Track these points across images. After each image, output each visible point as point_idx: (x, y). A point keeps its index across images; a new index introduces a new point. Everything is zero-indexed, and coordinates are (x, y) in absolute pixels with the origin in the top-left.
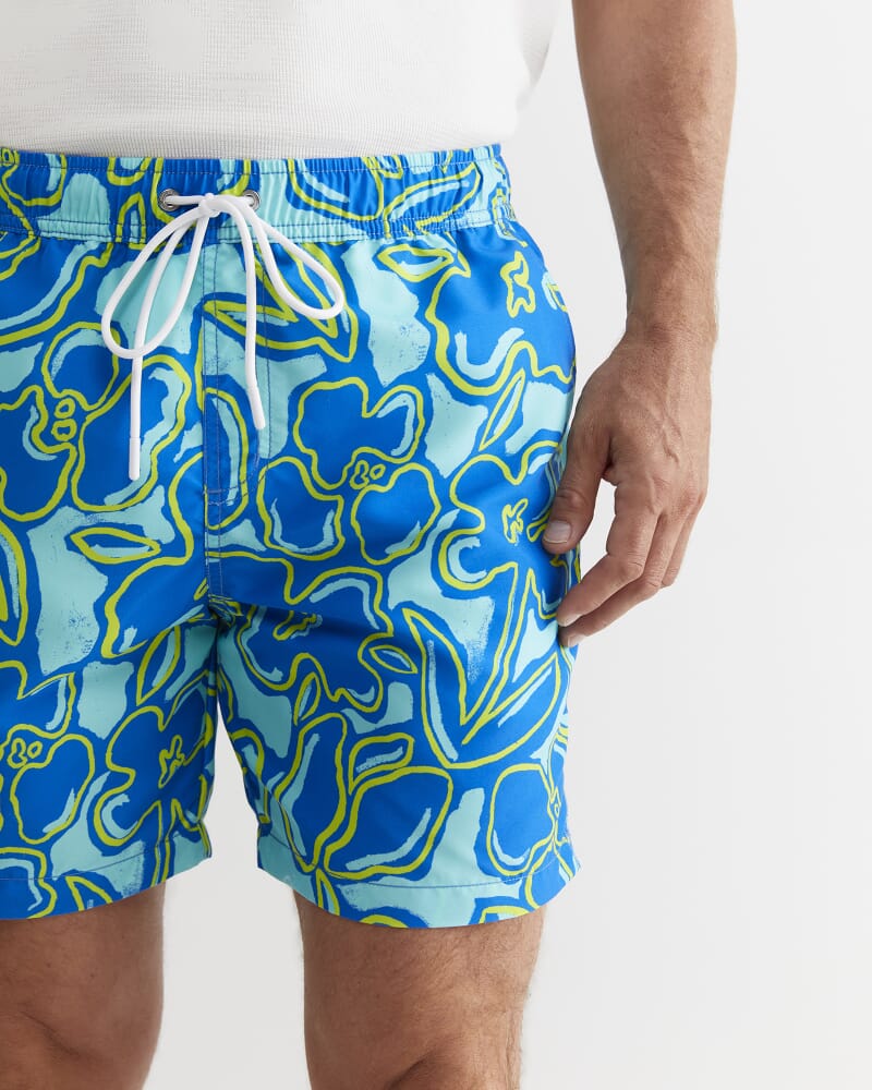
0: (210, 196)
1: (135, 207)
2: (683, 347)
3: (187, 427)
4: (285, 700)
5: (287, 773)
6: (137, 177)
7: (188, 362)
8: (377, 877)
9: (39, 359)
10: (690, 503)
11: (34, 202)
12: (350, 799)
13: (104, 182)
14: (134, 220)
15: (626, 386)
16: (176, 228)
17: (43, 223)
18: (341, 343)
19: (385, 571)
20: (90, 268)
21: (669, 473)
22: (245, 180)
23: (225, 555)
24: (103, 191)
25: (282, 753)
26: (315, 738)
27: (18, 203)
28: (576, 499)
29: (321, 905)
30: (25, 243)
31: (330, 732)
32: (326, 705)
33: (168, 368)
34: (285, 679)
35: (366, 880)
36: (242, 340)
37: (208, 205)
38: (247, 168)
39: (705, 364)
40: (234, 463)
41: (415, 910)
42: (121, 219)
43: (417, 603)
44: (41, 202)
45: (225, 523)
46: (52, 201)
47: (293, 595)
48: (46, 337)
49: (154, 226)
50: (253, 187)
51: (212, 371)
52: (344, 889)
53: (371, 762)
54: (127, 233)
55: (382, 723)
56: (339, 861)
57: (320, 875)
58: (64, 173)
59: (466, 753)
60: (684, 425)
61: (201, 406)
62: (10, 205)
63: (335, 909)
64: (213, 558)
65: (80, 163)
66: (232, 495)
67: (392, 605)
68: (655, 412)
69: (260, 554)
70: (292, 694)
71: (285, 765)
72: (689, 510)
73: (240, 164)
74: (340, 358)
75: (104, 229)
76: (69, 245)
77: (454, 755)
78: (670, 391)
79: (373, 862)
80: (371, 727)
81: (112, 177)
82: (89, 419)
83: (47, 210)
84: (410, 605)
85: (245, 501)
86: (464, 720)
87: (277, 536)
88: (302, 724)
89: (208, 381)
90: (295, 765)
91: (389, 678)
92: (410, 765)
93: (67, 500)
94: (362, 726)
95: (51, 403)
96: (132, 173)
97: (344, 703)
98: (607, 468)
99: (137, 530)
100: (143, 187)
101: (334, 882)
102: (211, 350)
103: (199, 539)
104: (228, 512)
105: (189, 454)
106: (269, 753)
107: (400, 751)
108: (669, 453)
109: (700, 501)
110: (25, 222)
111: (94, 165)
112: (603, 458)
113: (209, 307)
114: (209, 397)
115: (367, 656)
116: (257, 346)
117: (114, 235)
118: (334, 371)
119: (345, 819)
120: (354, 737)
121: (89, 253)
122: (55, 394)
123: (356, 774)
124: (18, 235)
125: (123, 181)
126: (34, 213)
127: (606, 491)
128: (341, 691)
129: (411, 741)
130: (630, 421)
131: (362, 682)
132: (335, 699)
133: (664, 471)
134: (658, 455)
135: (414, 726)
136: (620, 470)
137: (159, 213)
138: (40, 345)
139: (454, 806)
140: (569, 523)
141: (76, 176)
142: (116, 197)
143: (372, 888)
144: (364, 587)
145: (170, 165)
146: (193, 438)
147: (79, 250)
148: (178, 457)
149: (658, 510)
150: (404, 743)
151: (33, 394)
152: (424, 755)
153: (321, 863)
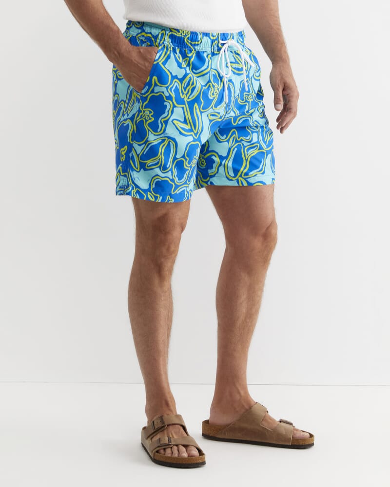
0: (227, 41)
1: (216, 44)
4: (226, 143)
5: (227, 159)
6: (216, 37)
8: (256, 175)
9: (209, 77)
11: (194, 43)
12: (247, 160)
13: (210, 38)
14: (215, 46)
17: (196, 48)
24: (209, 40)
25: (225, 155)
26: (236, 149)
27: (190, 43)
29: (241, 185)
30: (193, 52)
31: (239, 147)
32: (237, 141)
34: (226, 138)
35: (254, 176)
42: (213, 47)
44: (197, 43)
45: (229, 112)
46: (199, 43)
47: (234, 123)
49: (219, 47)
51: (229, 79)
53: (250, 151)
54: (214, 49)
55: (251, 143)
56: (246, 174)
57: (240, 178)
58: (202, 37)
59: (267, 147)
62: (188, 44)
63: (246, 184)
64: (225, 120)
66: (231, 106)
70: (228, 141)
71: (226, 157)
76: (203, 53)
79: (254, 172)
80: (249, 144)
83: (198, 45)
86: (265, 140)
87: (238, 113)
88: (232, 147)
89: (229, 81)
90: (230, 156)
91: (252, 133)
92: (259, 150)
93: (212, 108)
94: (246, 144)
97: (242, 140)
101: (245, 179)
103: (225, 116)
104: (230, 109)
106: (220, 156)
107: (256, 148)
110: (192, 47)
111: (208, 35)
114: (229, 84)
119: (246, 164)
120: (244, 147)
122: (214, 85)
123: (247, 154)
124: (190, 50)
125: (214, 38)
126: (194, 45)
128: (241, 138)
129: (258, 145)
131: (247, 134)
132: (239, 140)
135: (258, 142)
137: (219, 45)
138: (209, 74)
139: (266, 158)
143: (256, 177)
145: (221, 34)
147: (206, 54)
150: (257, 146)
151: (210, 85)
153: (241, 176)
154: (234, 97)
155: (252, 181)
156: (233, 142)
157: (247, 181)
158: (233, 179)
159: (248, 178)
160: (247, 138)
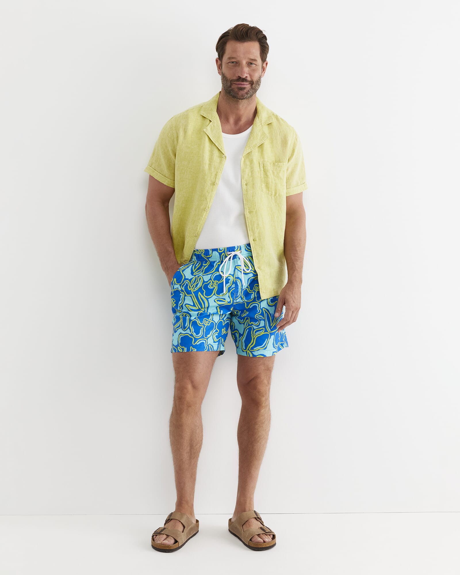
1: (223, 255)
3: (233, 284)
5: (243, 336)
6: (223, 251)
7: (233, 275)
8: (259, 350)
9: (211, 277)
10: (297, 309)
11: (208, 256)
12: (254, 339)
13: (218, 252)
14: (223, 257)
15: (287, 291)
17: (210, 259)
22: (239, 249)
23: (237, 303)
24: (218, 253)
25: (242, 333)
26: (248, 330)
27: (205, 257)
28: (279, 309)
29: (248, 356)
30: (208, 263)
32: (249, 325)
33: (230, 277)
34: (243, 322)
36: (241, 272)
37: (233, 253)
38: (239, 247)
40: (239, 290)
41: (265, 354)
42: (221, 257)
44: (209, 256)
45: (237, 299)
46: (210, 256)
47: (247, 307)
48: (212, 273)
49: (226, 257)
50: (241, 249)
51: (236, 276)
52: (253, 352)
53: (257, 333)
54: (223, 259)
55: (259, 327)
56: (252, 348)
57: (248, 351)
58: (212, 251)
60: (296, 297)
61: (235, 282)
62: (204, 258)
63: (251, 356)
64: (235, 304)
66: (238, 294)
67: (261, 308)
68: (291, 295)
69: (242, 302)
70: (244, 324)
71: (242, 335)
72: (297, 310)
75: (219, 259)
76: (214, 262)
78: (294, 292)
79: (258, 348)
80: (257, 327)
81: (219, 251)
82: (218, 284)
83: (210, 257)
84: (264, 308)
85: (240, 295)
87: (245, 299)
88: (245, 328)
89: (236, 278)
90: (244, 335)
91: (260, 320)
92: (263, 333)
94: (255, 327)
95: (213, 282)
96: (222, 250)
98: (284, 304)
99: (224, 299)
100: (224, 252)
101: (251, 352)
102: (237, 273)
103: (233, 301)
104: (237, 297)
105: (233, 288)
106: (240, 334)
107: (262, 331)
108: (294, 302)
109: (299, 309)
110: (207, 260)
111: (216, 250)
112: (284, 302)
113: (236, 267)
114: (236, 280)
115: (256, 317)
116: (243, 273)
117: (221, 259)
118: (254, 276)
119: (253, 342)
120: (254, 329)
121: (218, 263)
122: (214, 281)
123: (255, 335)
124: (206, 262)
125: (221, 252)
126: (208, 258)
130: (288, 297)
131: (256, 320)
132: (251, 324)
133: (293, 304)
134: (292, 302)
135: (264, 327)
136: (286, 304)
137: (227, 255)
139: (270, 338)
141: (213, 252)
142: (220, 254)
143: (258, 351)
144: (257, 305)
145: (227, 248)
146: (234, 286)
147: (216, 263)
148: (231, 288)
149: (292, 310)
150: (263, 329)
152: (266, 331)
154: (241, 289)
155: (256, 353)
156: (247, 325)
157: (252, 354)
158: (245, 351)
160: (256, 324)
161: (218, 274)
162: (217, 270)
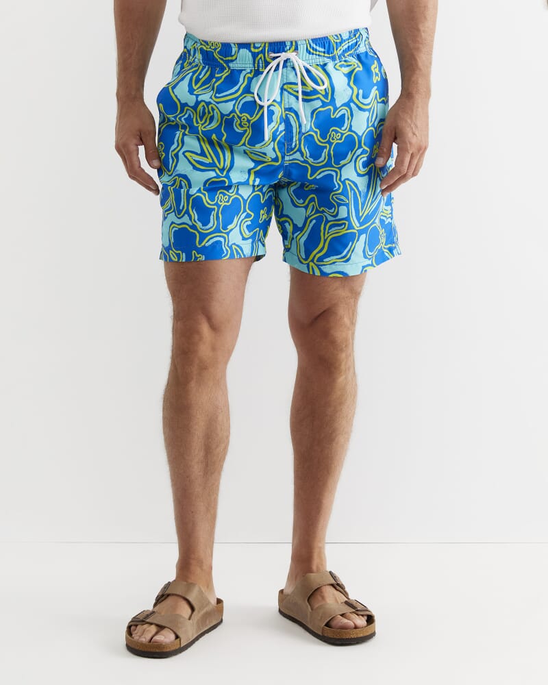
0: (284, 53)
1: (261, 58)
2: (419, 99)
3: (280, 124)
4: (304, 209)
5: (301, 232)
6: (260, 49)
7: (280, 104)
8: (334, 263)
9: (234, 105)
10: (422, 150)
11: (227, 58)
12: (325, 241)
13: (250, 51)
14: (260, 62)
15: (400, 113)
16: (274, 64)
17: (231, 65)
18: (326, 96)
19: (340, 169)
20: (248, 78)
21: (414, 140)
22: (294, 47)
23: (291, 162)
24: (250, 54)
25: (300, 225)
26: (314, 221)
27: (222, 59)
28: (385, 150)
29: (311, 273)
30: (225, 71)
31: (319, 220)
32: (317, 212)
33: (274, 106)
34: (303, 203)
35: (331, 264)
36: (297, 98)
37: (283, 56)
38: (294, 44)
39: (426, 104)
40: (294, 135)
41: (345, 271)
42: (257, 62)
43: (350, 179)
44: (230, 58)
45: (291, 153)
46: (234, 58)
47: (311, 177)
48: (236, 99)
49: (267, 63)
50: (296, 49)
51: (287, 107)
52: (322, 267)
53: (333, 229)
54: (258, 66)
55: (337, 218)
56: (321, 259)
57: (311, 264)
58: (237, 49)
59: (361, 224)
60: (419, 124)
61: (284, 117)
62: (219, 60)
63: (317, 273)
64: (286, 164)
65: (242, 46)
66: (294, 144)
67: (342, 179)
68: (409, 121)
69: (302, 162)
70: (306, 207)
71: (301, 229)
72: (421, 152)
73: (292, 42)
74: (326, 101)
75: (251, 66)
76: (241, 71)
77: (358, 225)
78: (414, 114)
79: (333, 258)
80: (334, 219)
81: (253, 50)
82: (252, 122)
83: (232, 61)
84: (348, 179)
85: (298, 146)
86: (361, 215)
87: (308, 156)
88: (309, 217)
89: (286, 109)
90: (305, 229)
91: (340, 205)
92: (346, 230)
94: (330, 218)
95: (239, 118)
96: (259, 48)
97: (323, 211)
98: (395, 139)
99: (265, 154)
100: (263, 52)
101: (318, 266)
102: (287, 100)
103: (283, 158)
104: (292, 149)
105: (281, 132)
106: (295, 226)
107: (343, 226)
108: (414, 134)
109: (426, 148)
110: (225, 65)
111: (246, 46)
112: (393, 136)
113: (285, 87)
114: (286, 114)
115: (332, 198)
116: (302, 99)
117: (254, 66)
118: (324, 104)
119: (323, 246)
120: (327, 221)
121: (248, 73)
122: (240, 115)
123: (328, 233)
124: (223, 69)
125: (256, 51)
126: (227, 62)
127: (395, 146)
128: (322, 208)
129: (347, 223)
130: (402, 124)
131: (330, 206)
132: (321, 210)
134: (410, 135)
135: (347, 219)
136: (398, 140)
137: (268, 60)
138: (234, 101)
139: (358, 240)
140: (383, 157)
141: (241, 50)
142: (255, 55)
143: (333, 266)
144: (334, 174)
145: (270, 44)
146: (282, 127)
147: (244, 73)
148: (278, 133)
149: (411, 152)
150: (344, 224)
151: (234, 115)
152: (351, 227)
153: (312, 261)
154: (299, 132)
155: (327, 269)
156: (312, 212)
157: (320, 269)
158: (304, 262)
159: (322, 265)
160: (330, 211)
161: (249, 98)
162: (248, 90)
